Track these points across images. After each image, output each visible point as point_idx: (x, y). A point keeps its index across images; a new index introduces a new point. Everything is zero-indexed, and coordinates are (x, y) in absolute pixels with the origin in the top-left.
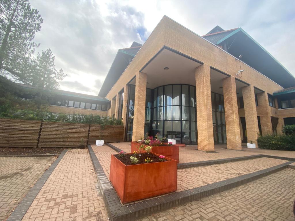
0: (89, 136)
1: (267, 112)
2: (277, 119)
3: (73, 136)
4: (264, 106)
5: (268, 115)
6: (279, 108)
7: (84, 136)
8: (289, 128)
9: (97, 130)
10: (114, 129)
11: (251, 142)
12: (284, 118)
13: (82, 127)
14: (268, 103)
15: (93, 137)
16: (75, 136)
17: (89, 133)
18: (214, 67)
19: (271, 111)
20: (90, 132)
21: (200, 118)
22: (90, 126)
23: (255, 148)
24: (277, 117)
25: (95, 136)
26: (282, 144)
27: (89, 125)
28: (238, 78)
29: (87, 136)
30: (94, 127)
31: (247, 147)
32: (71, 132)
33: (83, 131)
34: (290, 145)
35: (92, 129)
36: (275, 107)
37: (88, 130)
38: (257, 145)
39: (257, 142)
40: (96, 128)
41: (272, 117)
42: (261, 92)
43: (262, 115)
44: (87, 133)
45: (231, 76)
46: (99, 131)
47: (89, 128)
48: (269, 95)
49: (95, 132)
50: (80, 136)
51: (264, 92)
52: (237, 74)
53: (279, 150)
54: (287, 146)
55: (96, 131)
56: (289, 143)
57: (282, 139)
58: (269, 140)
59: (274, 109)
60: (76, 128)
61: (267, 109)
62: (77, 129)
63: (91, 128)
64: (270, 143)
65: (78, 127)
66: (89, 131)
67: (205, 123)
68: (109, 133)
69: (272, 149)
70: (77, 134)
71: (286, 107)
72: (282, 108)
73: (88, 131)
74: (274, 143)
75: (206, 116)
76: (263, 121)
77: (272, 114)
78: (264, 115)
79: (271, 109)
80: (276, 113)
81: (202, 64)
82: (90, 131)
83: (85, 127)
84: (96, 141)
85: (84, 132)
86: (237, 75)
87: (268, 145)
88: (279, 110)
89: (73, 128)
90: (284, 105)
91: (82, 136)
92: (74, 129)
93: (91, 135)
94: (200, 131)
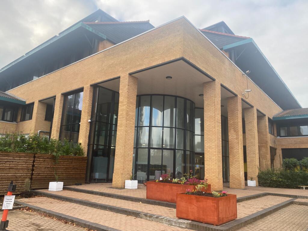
0: (32, 174)
1: (267, 141)
2: (276, 149)
3: (6, 175)
4: (264, 133)
5: (267, 145)
6: (278, 136)
7: (25, 175)
8: (289, 162)
9: (45, 164)
10: (72, 162)
11: (252, 179)
12: (282, 149)
13: (21, 159)
14: (268, 130)
15: (40, 176)
16: (10, 175)
17: (33, 170)
18: (224, 85)
19: (270, 140)
20: (34, 168)
21: (208, 150)
22: (35, 157)
23: (255, 186)
24: (276, 147)
25: (42, 174)
26: (282, 181)
27: (33, 155)
28: (244, 99)
29: (29, 175)
30: (41, 159)
31: (247, 185)
32: (3, 167)
33: (24, 165)
34: (290, 182)
35: (38, 162)
36: (274, 135)
37: (32, 164)
38: (257, 182)
39: (257, 178)
40: (44, 160)
41: (271, 147)
42: (262, 115)
43: (262, 145)
44: (30, 170)
45: (238, 96)
46: (49, 166)
47: (34, 162)
48: (269, 119)
49: (43, 168)
50: (18, 175)
51: (265, 115)
52: (243, 93)
53: (279, 187)
54: (287, 183)
55: (44, 166)
56: (289, 180)
57: (282, 175)
58: (270, 176)
59: (273, 136)
60: (12, 160)
61: (266, 138)
62: (12, 162)
63: (36, 161)
64: (271, 180)
65: (16, 158)
66: (33, 166)
67: (216, 156)
68: (64, 168)
69: (272, 187)
70: (14, 172)
71: (284, 135)
72: (280, 137)
73: (31, 166)
74: (275, 179)
75: (217, 147)
76: (262, 152)
77: (271, 143)
78: (264, 145)
79: (271, 137)
80: (274, 142)
81: (214, 80)
82: (35, 166)
83: (27, 159)
84: (49, 184)
85: (25, 168)
86: (243, 95)
87: (269, 182)
88: (277, 138)
89: (6, 160)
90: (283, 133)
91: (21, 175)
92: (8, 163)
93: (36, 172)
94: (208, 165)
